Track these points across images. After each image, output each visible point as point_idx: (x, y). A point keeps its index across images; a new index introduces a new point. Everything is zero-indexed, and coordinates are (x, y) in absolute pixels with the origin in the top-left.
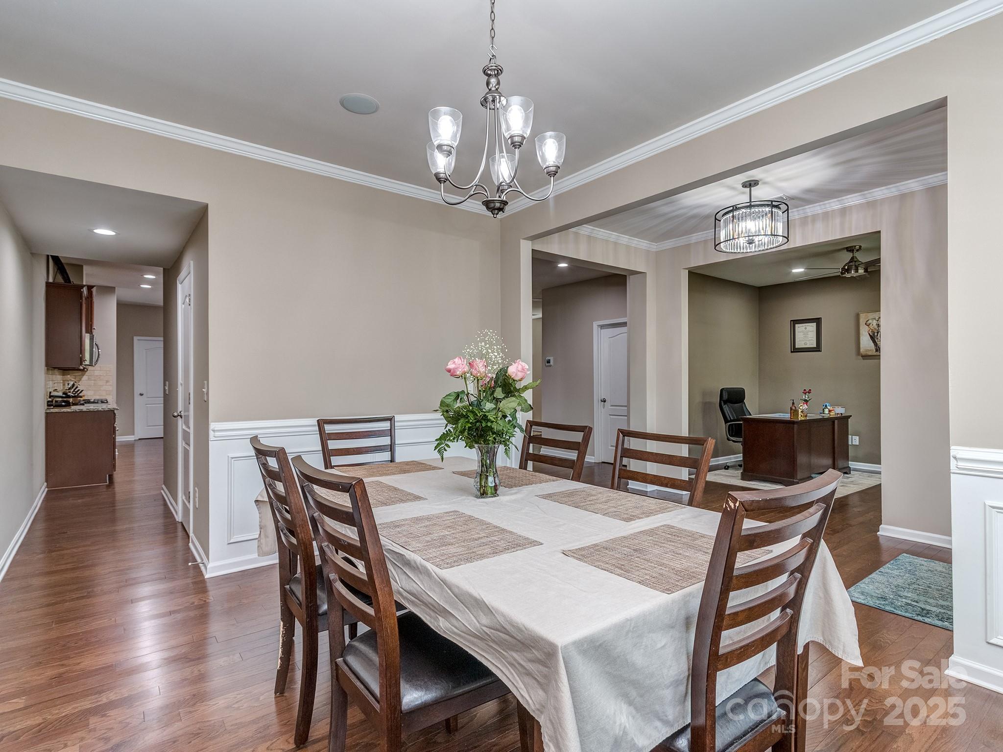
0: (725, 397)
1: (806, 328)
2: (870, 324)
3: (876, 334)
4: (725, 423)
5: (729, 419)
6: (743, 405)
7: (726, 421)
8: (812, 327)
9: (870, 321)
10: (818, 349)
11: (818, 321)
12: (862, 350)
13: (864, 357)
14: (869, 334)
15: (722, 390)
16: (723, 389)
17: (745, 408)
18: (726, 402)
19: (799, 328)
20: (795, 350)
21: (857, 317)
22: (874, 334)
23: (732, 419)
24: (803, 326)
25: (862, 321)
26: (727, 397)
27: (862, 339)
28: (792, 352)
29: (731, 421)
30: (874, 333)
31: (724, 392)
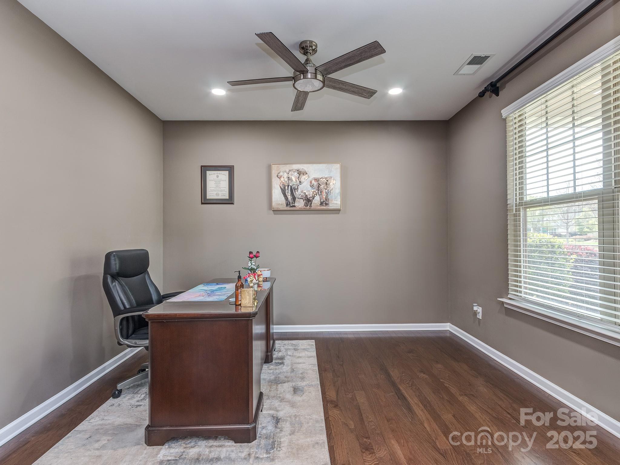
0: (115, 265)
1: (218, 177)
2: (281, 176)
3: (286, 188)
4: (115, 316)
5: (122, 308)
6: (146, 276)
7: (116, 311)
8: (224, 175)
9: (281, 174)
10: (230, 201)
11: (230, 169)
12: (274, 204)
13: (276, 212)
14: (281, 187)
15: (108, 256)
16: (112, 252)
17: (148, 282)
18: (115, 277)
19: (211, 176)
20: (205, 201)
21: (269, 168)
22: (285, 188)
23: (128, 306)
24: (214, 174)
25: (274, 173)
26: (118, 265)
27: (274, 192)
28: (202, 203)
29: (126, 311)
30: (285, 186)
31: (112, 258)
